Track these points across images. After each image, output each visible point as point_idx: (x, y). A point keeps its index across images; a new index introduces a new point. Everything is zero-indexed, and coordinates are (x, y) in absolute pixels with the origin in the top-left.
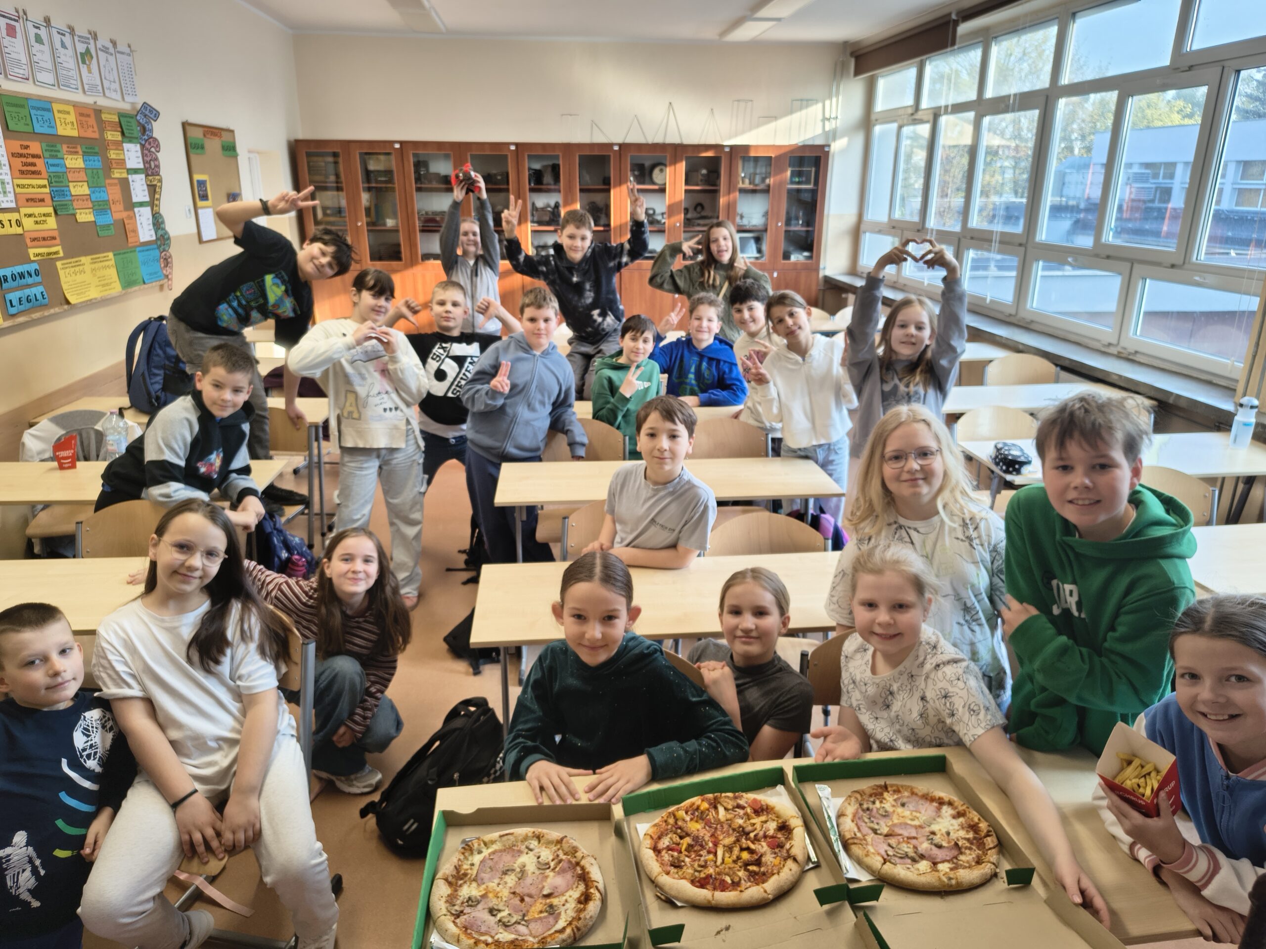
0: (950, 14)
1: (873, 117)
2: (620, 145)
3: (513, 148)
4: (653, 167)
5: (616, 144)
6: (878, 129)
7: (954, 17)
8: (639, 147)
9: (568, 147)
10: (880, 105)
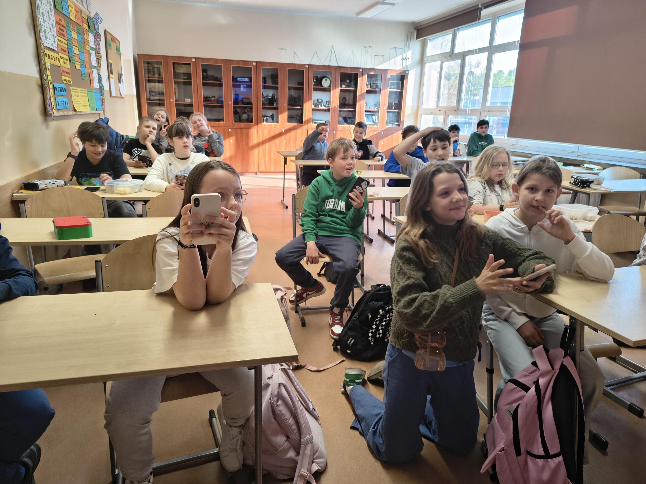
0: (478, 5)
1: (425, 59)
2: (309, 65)
3: (254, 64)
4: (322, 78)
5: (307, 65)
6: (427, 66)
7: (480, 6)
8: (318, 67)
9: (283, 65)
10: (429, 52)
